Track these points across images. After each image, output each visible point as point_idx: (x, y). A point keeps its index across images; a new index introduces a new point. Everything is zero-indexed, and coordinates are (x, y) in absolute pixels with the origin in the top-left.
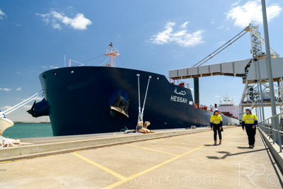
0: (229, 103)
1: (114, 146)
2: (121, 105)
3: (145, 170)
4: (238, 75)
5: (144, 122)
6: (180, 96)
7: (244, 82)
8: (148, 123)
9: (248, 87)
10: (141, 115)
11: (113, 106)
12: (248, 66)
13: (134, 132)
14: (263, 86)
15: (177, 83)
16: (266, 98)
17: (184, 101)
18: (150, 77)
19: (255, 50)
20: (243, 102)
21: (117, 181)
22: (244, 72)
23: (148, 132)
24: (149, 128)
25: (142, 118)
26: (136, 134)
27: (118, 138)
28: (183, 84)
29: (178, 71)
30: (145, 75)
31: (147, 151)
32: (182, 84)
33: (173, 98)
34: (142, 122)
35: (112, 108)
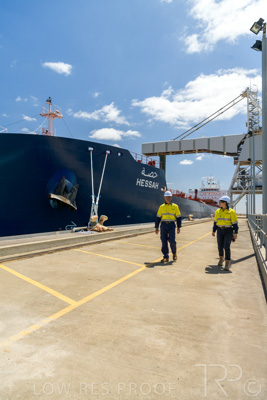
0: (213, 187)
1: (57, 253)
2: (65, 192)
3: (100, 289)
4: (228, 154)
5: (99, 216)
6: (149, 179)
7: (235, 163)
8: (105, 218)
9: (239, 169)
10: (95, 207)
11: (54, 193)
12: (242, 143)
13: (86, 230)
14: (257, 169)
15: (145, 161)
16: (259, 184)
17: (155, 186)
18: (108, 152)
19: (251, 123)
20: (232, 188)
21: (64, 307)
22: (235, 151)
23: (104, 231)
24: (105, 224)
25: (96, 211)
26: (89, 233)
27: (62, 241)
28: (154, 162)
29: (154, 145)
30: (100, 148)
31: (104, 259)
32: (152, 163)
33: (140, 182)
34: (96, 216)
35: (53, 196)
